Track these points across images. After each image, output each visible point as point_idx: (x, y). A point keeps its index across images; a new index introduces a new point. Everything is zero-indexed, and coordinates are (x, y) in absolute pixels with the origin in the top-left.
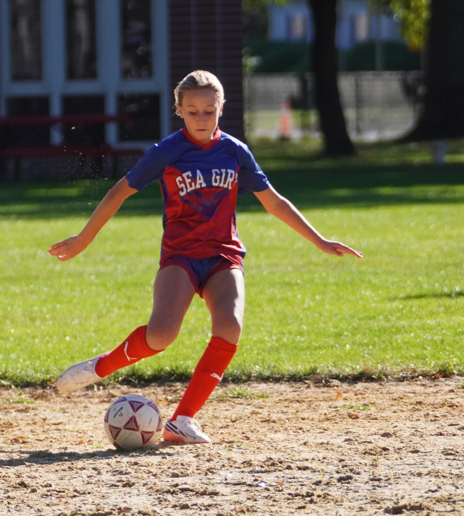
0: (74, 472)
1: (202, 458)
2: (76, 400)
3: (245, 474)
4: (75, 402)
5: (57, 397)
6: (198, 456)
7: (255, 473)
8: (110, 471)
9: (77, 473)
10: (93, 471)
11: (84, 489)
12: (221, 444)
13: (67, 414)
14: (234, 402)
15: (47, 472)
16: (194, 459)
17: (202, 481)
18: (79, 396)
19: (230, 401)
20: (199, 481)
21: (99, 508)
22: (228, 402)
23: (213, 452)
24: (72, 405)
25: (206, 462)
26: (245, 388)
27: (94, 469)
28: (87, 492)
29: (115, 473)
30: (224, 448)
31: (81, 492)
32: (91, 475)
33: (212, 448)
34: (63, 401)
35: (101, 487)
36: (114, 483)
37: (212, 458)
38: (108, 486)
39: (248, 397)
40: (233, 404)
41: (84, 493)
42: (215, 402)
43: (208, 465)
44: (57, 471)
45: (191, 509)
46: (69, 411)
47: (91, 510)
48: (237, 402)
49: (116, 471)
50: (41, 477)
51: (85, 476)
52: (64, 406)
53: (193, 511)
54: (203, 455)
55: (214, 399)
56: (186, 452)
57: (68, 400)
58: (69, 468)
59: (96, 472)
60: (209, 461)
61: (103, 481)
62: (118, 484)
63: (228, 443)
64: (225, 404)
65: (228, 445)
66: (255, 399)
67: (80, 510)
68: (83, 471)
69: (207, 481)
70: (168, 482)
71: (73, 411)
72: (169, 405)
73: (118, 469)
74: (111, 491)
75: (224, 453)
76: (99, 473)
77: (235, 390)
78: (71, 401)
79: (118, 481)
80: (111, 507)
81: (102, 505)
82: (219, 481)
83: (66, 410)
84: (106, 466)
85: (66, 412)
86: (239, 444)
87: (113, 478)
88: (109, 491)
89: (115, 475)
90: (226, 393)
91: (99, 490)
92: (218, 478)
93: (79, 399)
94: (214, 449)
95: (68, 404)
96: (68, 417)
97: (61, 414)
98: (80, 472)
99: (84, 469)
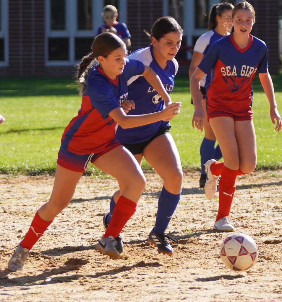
0: (193, 210)
1: (255, 204)
2: (195, 177)
3: (275, 212)
4: (195, 178)
5: (186, 176)
6: (252, 204)
7: (280, 212)
8: (211, 210)
9: (194, 211)
10: (203, 210)
11: (198, 218)
12: (264, 198)
13: (190, 184)
14: (271, 179)
15: (180, 210)
16: (251, 205)
17: (255, 215)
18: (197, 175)
19: (268, 178)
20: (253, 216)
21: (204, 227)
22: (268, 179)
23: (260, 202)
24: (193, 179)
25: (257, 207)
26: (276, 172)
27: (203, 209)
28: (199, 220)
29: (213, 211)
30: (265, 200)
31: (196, 220)
32: (201, 212)
33: (260, 200)
34: (189, 178)
35: (206, 218)
36: (212, 216)
37: (260, 205)
38: (210, 217)
39: (277, 176)
40: (270, 180)
41: (198, 220)
42: (262, 179)
43: (257, 208)
44: (185, 210)
45: (249, 228)
46: (192, 182)
47: (201, 228)
48: (272, 179)
49: (213, 210)
50: (177, 212)
51: (198, 213)
52: (189, 180)
53: (250, 229)
54: (255, 203)
55: (261, 177)
56: (247, 202)
57: (191, 177)
58: (191, 208)
59: (204, 211)
60: (258, 206)
61: (207, 215)
62: (214, 216)
63: (267, 198)
64: (266, 180)
65: (268, 198)
66: (281, 177)
67: (195, 228)
68: (198, 210)
69: (257, 215)
70: (238, 215)
71: (194, 182)
72: (239, 180)
73: (214, 209)
74: (211, 219)
75: (265, 203)
76: (205, 211)
77: (271, 173)
78: (193, 178)
79: (214, 215)
80: (211, 227)
81: (206, 226)
82: (262, 216)
83: (191, 182)
84: (209, 208)
85: (190, 183)
86: (273, 198)
87: (212, 213)
88: (210, 219)
89: (212, 212)
90: (267, 175)
91: (205, 219)
92: (262, 214)
93: (197, 177)
94: (261, 201)
95: (191, 179)
96: (191, 185)
97: (188, 184)
98: (196, 210)
99: (198, 209)
